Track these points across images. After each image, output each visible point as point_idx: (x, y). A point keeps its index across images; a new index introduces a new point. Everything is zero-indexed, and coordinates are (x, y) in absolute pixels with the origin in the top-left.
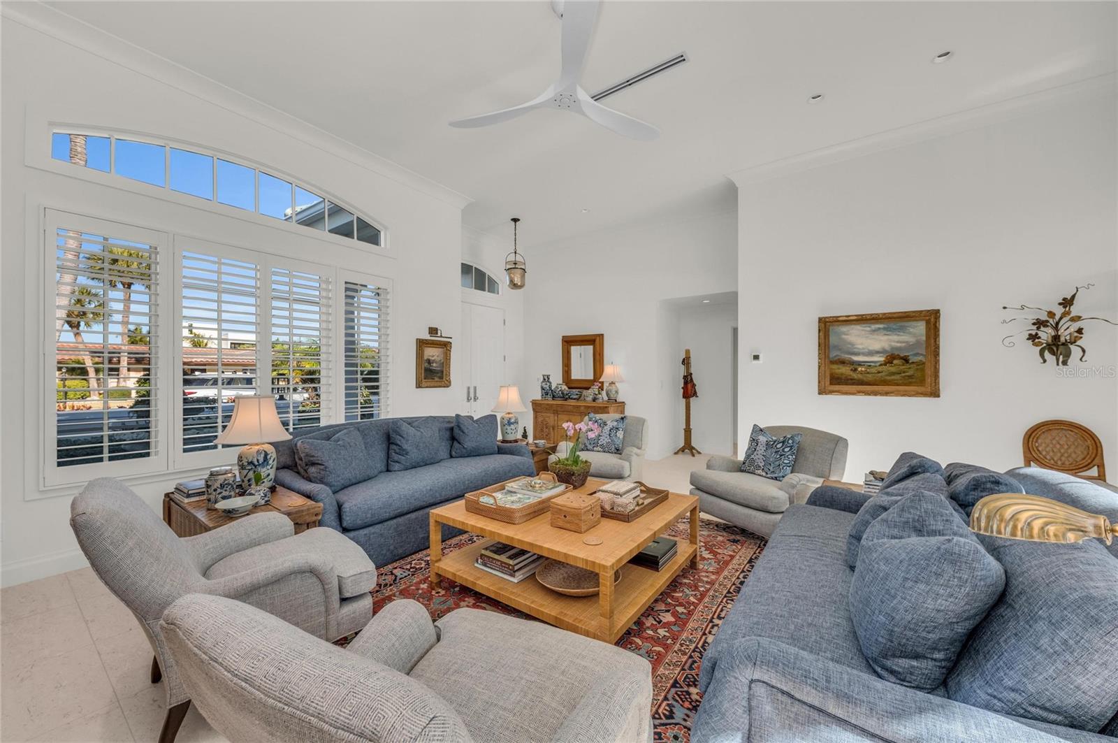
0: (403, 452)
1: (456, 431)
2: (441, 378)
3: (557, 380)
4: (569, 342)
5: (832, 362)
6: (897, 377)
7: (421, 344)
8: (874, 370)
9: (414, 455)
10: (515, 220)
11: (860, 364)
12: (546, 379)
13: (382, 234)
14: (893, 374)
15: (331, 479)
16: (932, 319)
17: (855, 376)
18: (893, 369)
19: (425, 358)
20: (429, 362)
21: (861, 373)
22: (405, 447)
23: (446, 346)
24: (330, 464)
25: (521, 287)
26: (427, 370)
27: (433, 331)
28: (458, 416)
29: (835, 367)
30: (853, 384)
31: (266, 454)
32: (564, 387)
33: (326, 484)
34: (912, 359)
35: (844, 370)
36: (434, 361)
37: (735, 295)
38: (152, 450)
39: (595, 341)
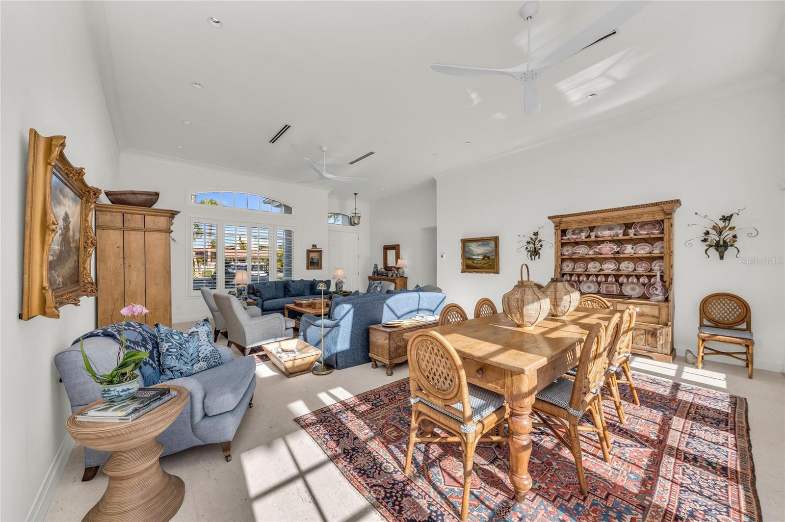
0: (289, 291)
1: (313, 285)
2: (318, 265)
3: (381, 266)
4: (386, 248)
5: (466, 259)
6: (486, 265)
7: (309, 252)
8: (479, 262)
9: (293, 292)
10: (356, 194)
11: (475, 259)
12: (376, 266)
13: (293, 209)
14: (485, 264)
15: (263, 297)
16: (496, 239)
17: (474, 265)
18: (485, 262)
19: (311, 257)
20: (312, 259)
21: (475, 263)
22: (290, 289)
23: (320, 252)
24: (263, 292)
25: (358, 224)
26: (311, 262)
27: (314, 246)
28: (314, 280)
29: (467, 261)
30: (473, 268)
31: (244, 288)
32: (384, 270)
33: (261, 298)
34: (491, 258)
35: (470, 262)
36: (314, 258)
37: (436, 227)
38: (217, 287)
39: (396, 248)
